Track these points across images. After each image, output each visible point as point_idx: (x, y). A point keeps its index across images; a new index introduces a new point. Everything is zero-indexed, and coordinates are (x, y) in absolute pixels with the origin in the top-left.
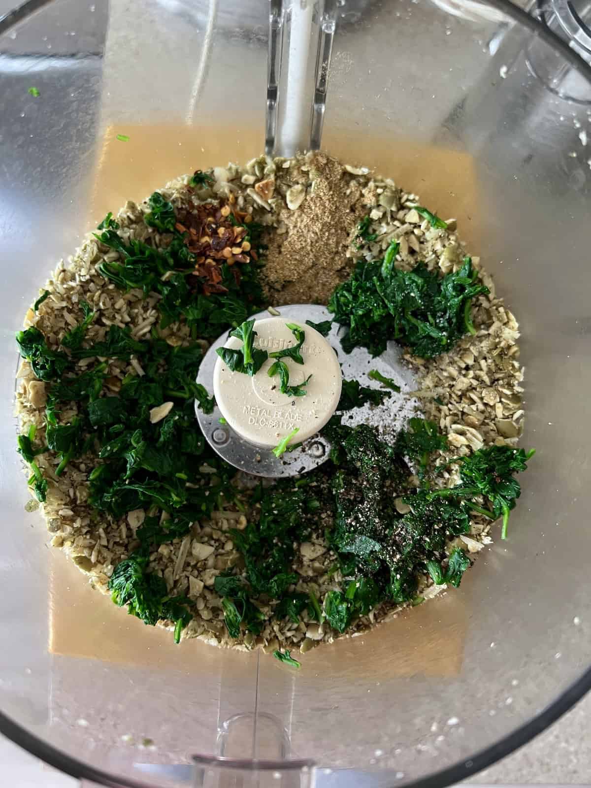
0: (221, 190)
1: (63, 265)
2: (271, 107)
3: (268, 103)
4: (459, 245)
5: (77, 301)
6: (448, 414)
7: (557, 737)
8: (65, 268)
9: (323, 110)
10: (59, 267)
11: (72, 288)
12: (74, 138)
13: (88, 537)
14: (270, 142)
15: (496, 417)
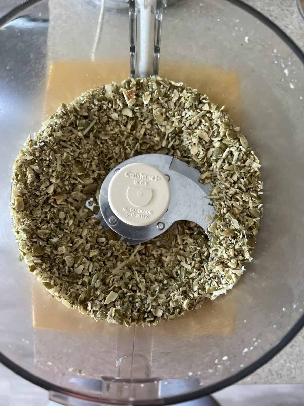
0: (109, 96)
1: (31, 138)
2: (132, 55)
3: (131, 54)
4: (230, 120)
5: (38, 155)
6: (225, 207)
7: (285, 361)
8: (32, 139)
9: (159, 56)
10: (29, 139)
11: (36, 149)
12: (34, 76)
13: (49, 273)
14: (133, 72)
15: (249, 207)
